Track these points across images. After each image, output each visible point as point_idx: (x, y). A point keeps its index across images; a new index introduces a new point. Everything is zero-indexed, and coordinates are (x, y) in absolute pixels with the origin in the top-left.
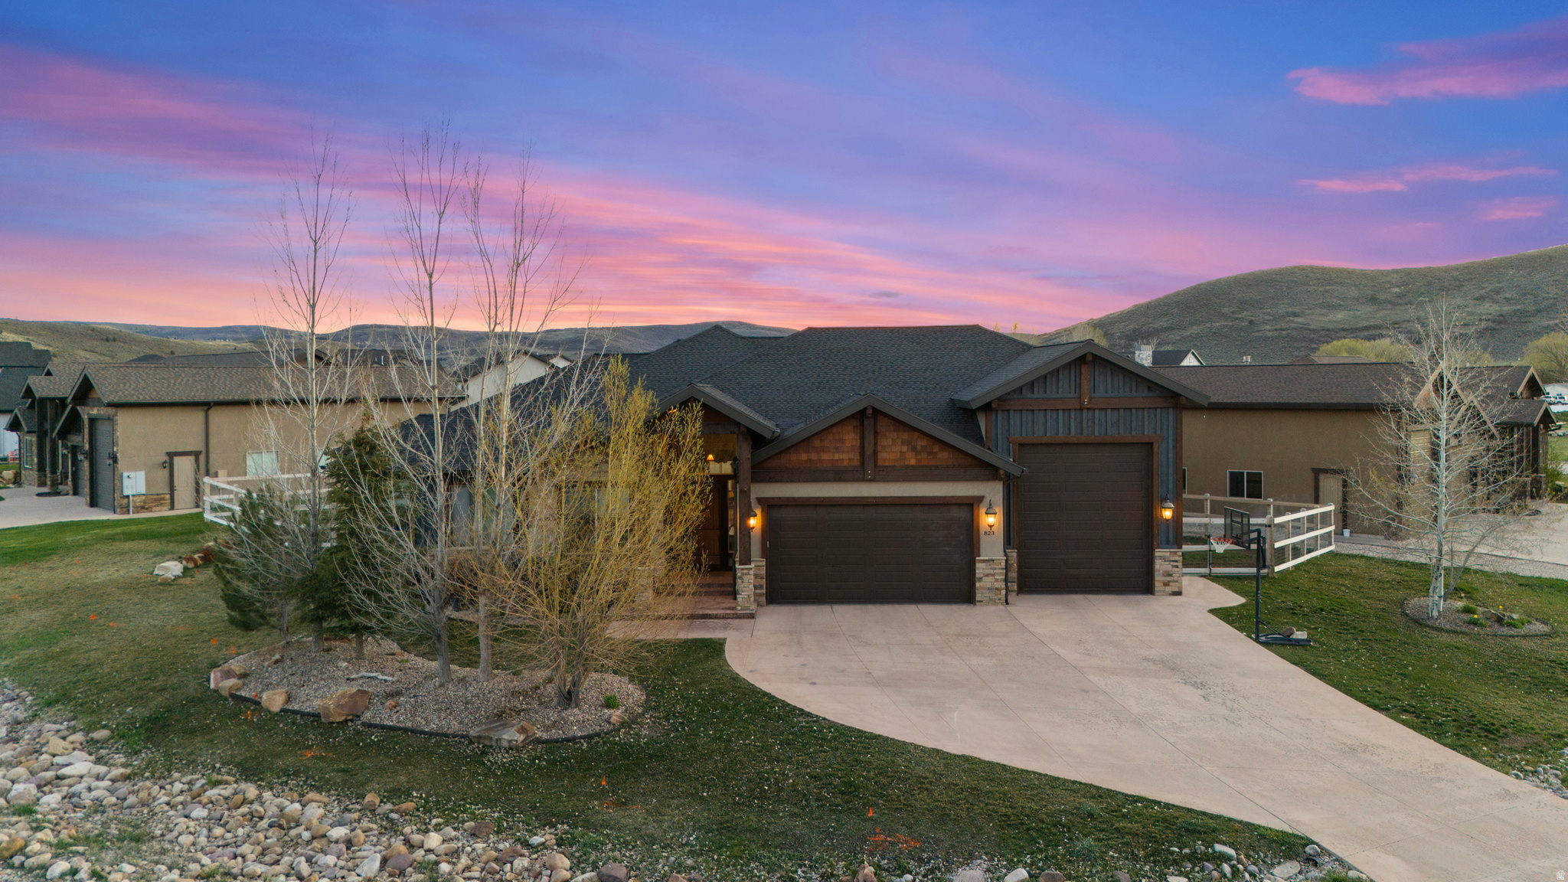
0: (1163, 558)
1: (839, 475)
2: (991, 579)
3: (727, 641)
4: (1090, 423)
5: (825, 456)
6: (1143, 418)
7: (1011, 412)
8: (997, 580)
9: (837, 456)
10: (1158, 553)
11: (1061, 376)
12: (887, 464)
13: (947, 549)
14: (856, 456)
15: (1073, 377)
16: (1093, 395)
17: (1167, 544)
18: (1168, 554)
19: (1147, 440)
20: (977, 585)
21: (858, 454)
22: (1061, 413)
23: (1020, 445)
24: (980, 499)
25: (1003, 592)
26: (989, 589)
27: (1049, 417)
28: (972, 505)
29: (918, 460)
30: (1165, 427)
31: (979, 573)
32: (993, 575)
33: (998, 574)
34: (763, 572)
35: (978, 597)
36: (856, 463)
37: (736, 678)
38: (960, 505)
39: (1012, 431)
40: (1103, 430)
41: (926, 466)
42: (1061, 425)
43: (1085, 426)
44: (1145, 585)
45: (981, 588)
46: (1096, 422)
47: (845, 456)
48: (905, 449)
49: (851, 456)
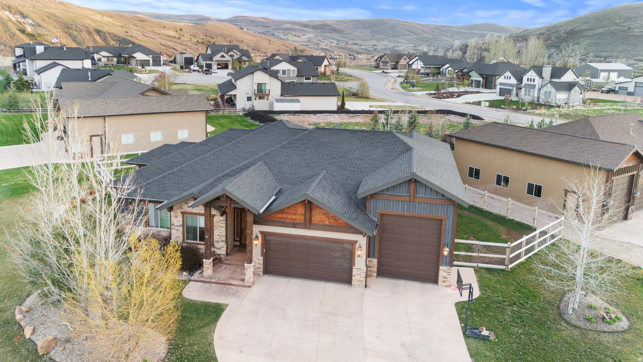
0: (443, 270)
1: (294, 225)
2: (359, 276)
3: (228, 307)
4: (414, 208)
5: (289, 216)
6: (439, 208)
7: (378, 200)
8: (362, 277)
9: (294, 217)
10: (441, 268)
11: (401, 186)
12: (316, 222)
13: (342, 260)
14: (303, 218)
15: (407, 187)
16: (417, 196)
17: (446, 264)
18: (446, 269)
19: (440, 218)
20: (353, 278)
21: (303, 217)
22: (400, 202)
23: (381, 214)
24: (356, 242)
25: (364, 282)
26: (358, 280)
27: (395, 203)
28: (352, 244)
29: (330, 222)
30: (449, 212)
31: (354, 273)
32: (360, 275)
33: (362, 275)
34: (262, 262)
35: (353, 283)
36: (302, 221)
37: (211, 344)
38: (348, 243)
39: (378, 208)
40: (420, 211)
41: (332, 226)
42: (400, 208)
43: (411, 209)
44: (435, 280)
45: (355, 279)
46: (417, 207)
47: (298, 217)
48: (324, 217)
49: (300, 218)
